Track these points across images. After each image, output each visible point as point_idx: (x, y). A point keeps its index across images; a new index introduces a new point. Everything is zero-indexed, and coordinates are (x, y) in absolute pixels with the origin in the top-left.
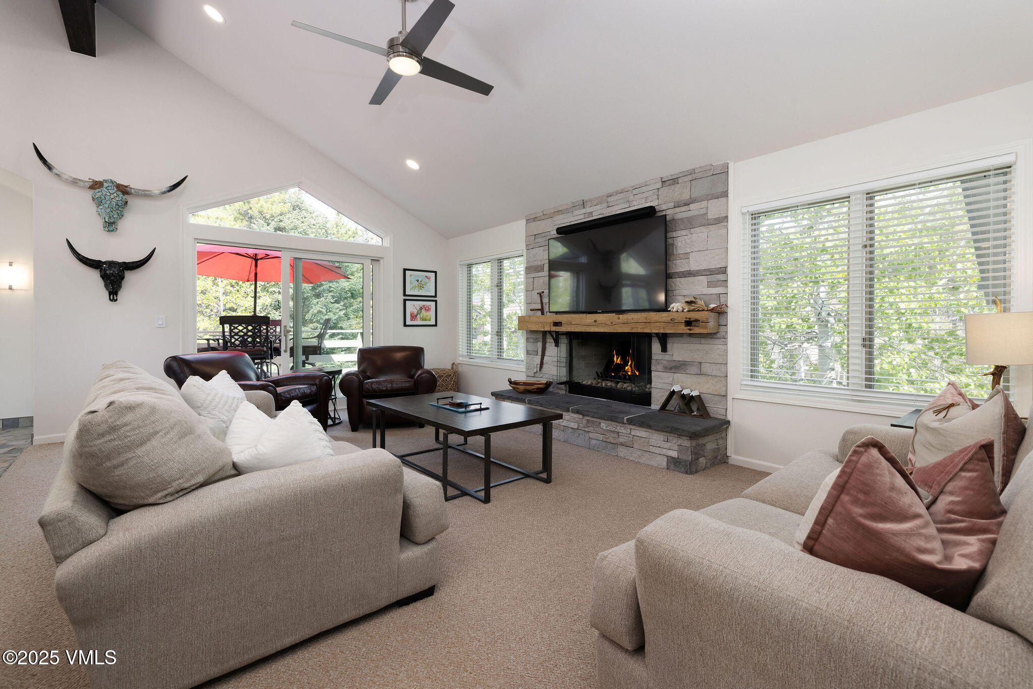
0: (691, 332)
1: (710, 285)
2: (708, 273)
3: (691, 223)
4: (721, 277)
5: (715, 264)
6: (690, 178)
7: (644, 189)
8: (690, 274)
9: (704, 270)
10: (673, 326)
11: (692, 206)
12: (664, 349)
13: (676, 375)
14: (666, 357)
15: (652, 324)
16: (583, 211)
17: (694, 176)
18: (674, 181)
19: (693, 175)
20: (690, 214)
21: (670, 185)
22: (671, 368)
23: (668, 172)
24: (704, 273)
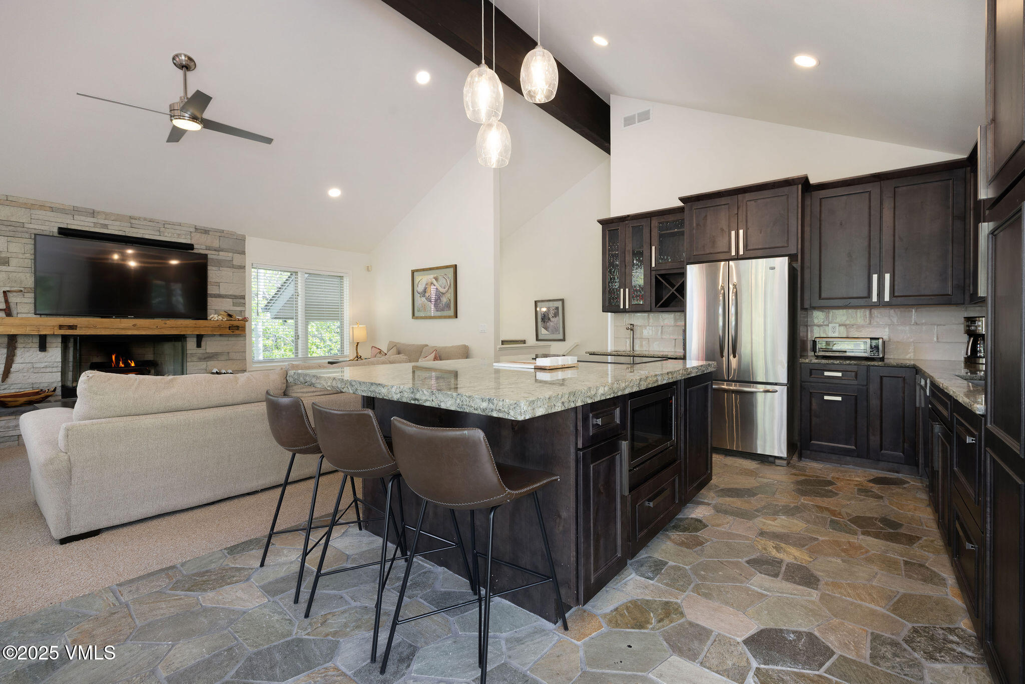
0: (234, 333)
1: (234, 305)
2: (233, 297)
3: (220, 264)
4: (242, 301)
5: (238, 293)
6: (219, 234)
7: (176, 227)
8: (219, 296)
9: (231, 295)
10: (220, 330)
11: (221, 253)
12: (199, 345)
13: (208, 363)
14: (200, 351)
15: (201, 329)
16: (92, 220)
17: (223, 234)
18: (206, 232)
19: (221, 234)
20: (220, 257)
21: (202, 233)
22: (205, 359)
23: (203, 224)
24: (230, 297)
